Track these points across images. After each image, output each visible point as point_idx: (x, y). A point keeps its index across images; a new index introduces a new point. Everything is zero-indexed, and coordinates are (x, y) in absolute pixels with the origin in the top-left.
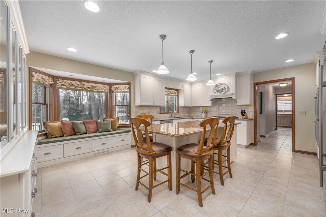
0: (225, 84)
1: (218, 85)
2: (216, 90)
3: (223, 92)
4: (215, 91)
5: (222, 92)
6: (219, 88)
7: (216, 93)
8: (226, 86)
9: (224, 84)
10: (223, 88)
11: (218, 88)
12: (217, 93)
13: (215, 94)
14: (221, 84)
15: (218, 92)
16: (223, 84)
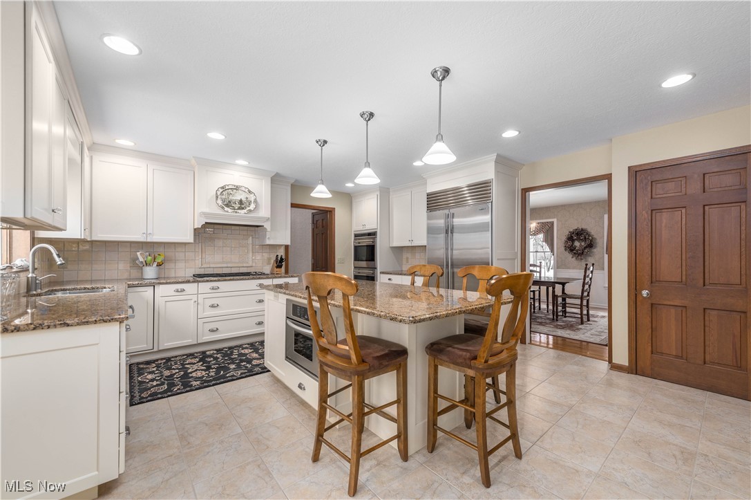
0: (250, 192)
1: (230, 187)
2: (223, 201)
3: (243, 209)
4: (220, 202)
5: (239, 208)
6: (231, 197)
7: (223, 208)
8: (252, 198)
9: (246, 190)
10: (244, 199)
11: (227, 198)
12: (226, 209)
13: (220, 212)
14: (237, 188)
15: (227, 205)
16: (243, 189)
